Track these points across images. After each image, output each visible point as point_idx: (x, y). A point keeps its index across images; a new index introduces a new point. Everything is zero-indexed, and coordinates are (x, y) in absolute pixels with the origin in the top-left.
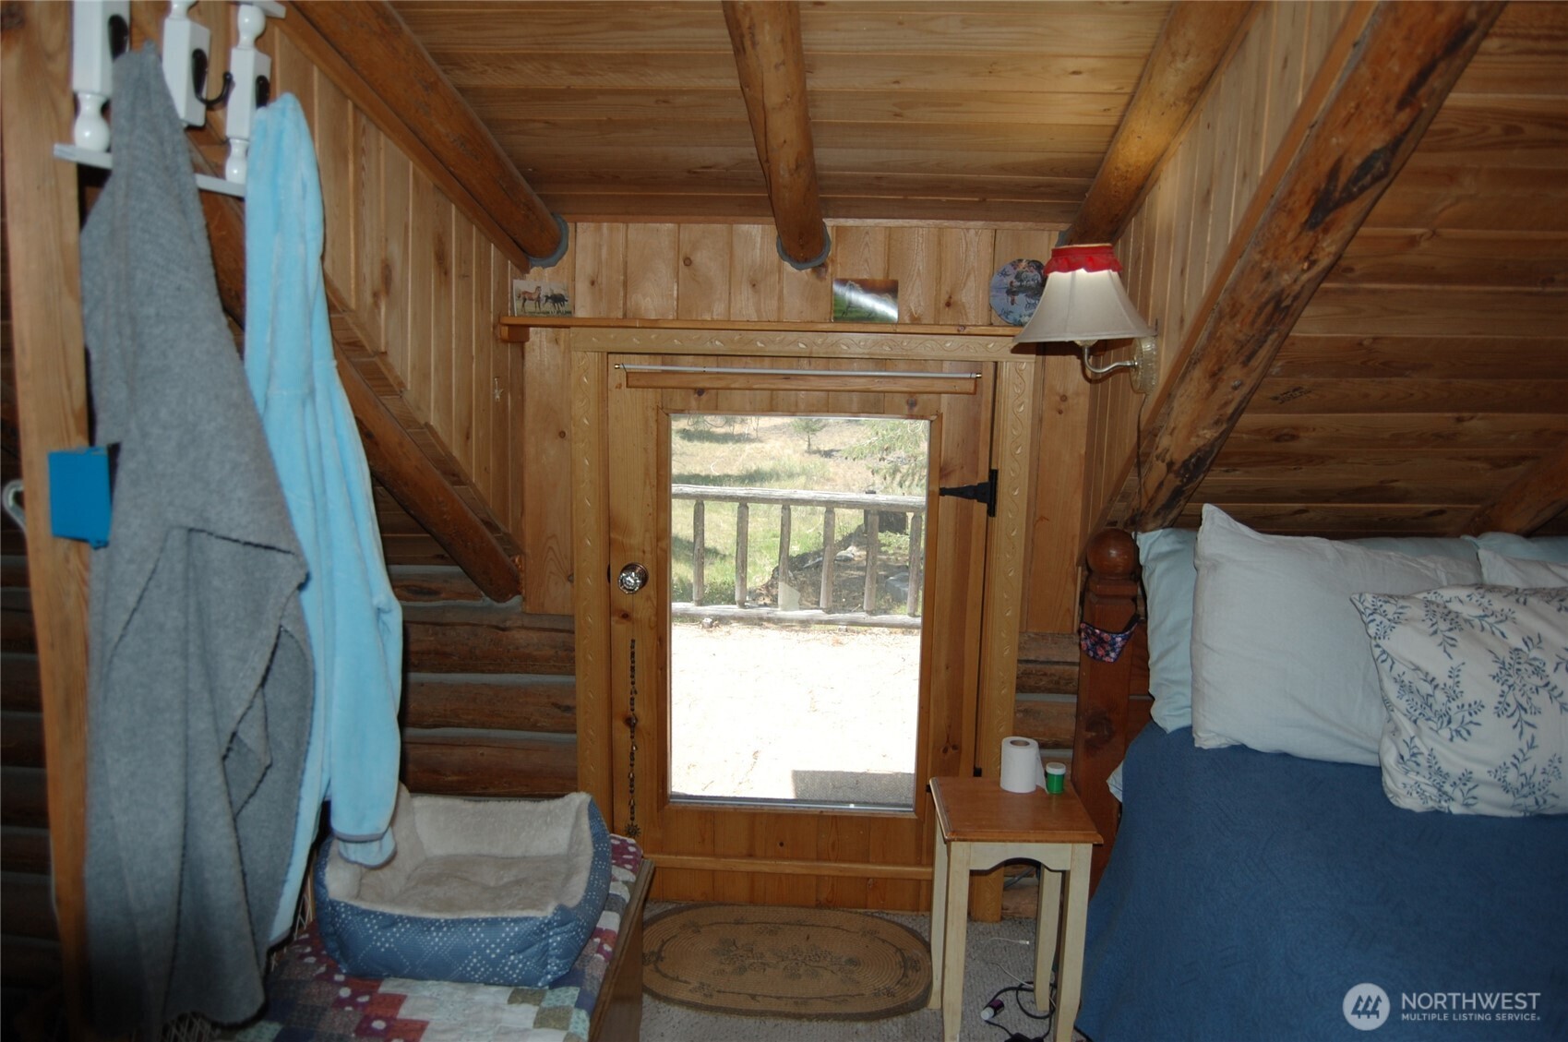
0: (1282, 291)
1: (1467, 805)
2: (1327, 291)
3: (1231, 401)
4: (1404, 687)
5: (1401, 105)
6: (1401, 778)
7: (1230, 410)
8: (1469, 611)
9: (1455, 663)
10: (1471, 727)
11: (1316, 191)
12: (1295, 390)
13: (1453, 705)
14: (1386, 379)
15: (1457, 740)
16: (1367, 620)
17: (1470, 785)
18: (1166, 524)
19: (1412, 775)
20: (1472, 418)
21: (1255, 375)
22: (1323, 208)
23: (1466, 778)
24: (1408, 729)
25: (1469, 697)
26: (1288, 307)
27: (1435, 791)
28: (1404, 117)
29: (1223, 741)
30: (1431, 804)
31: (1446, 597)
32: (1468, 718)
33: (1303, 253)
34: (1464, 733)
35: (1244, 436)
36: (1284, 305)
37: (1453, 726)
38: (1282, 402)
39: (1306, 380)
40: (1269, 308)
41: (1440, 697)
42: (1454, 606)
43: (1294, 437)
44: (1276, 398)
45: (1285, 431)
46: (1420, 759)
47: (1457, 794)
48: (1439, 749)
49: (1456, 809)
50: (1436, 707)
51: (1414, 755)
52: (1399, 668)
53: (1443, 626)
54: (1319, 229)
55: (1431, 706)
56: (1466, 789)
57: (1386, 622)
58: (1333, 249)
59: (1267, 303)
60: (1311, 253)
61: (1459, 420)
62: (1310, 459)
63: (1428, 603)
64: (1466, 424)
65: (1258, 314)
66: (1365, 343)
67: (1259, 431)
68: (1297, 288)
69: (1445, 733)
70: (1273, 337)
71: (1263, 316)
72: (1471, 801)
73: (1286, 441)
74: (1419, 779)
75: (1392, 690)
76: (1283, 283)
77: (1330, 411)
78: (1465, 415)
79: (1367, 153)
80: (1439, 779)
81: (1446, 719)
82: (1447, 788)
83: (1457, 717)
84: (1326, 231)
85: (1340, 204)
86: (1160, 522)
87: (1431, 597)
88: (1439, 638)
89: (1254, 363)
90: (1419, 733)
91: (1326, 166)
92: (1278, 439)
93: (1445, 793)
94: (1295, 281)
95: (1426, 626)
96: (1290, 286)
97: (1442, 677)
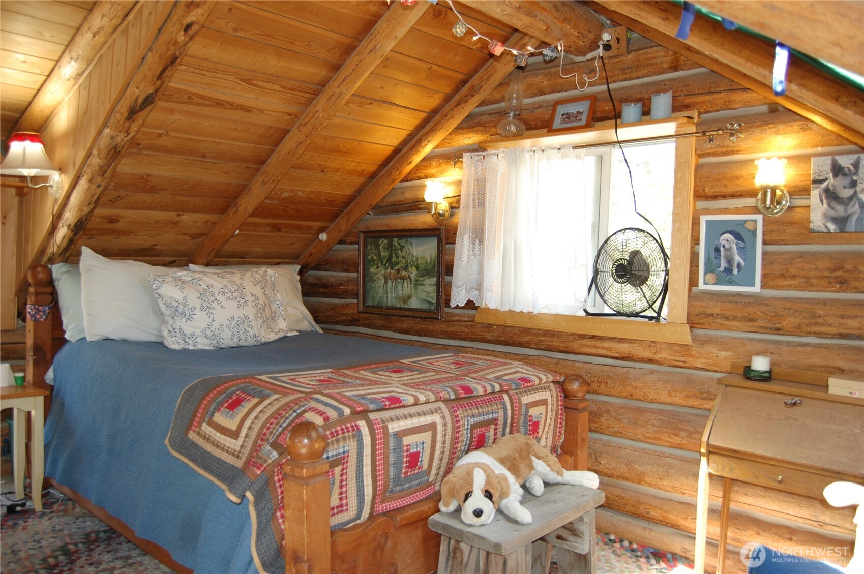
0: (118, 144)
1: (194, 345)
2: (131, 153)
3: (96, 193)
4: (168, 306)
5: (158, 78)
6: (170, 339)
7: (95, 198)
8: (188, 279)
9: (185, 294)
10: (193, 316)
11: (130, 106)
12: (119, 197)
13: (186, 309)
14: (152, 194)
15: (188, 321)
16: (151, 283)
17: (195, 337)
18: (64, 260)
19: (174, 337)
20: (183, 215)
21: (106, 181)
22: (132, 113)
23: (193, 335)
24: (171, 321)
25: (191, 306)
26: (119, 151)
27: (183, 342)
28: (159, 83)
29: (100, 337)
30: (182, 346)
31: (179, 275)
32: (191, 313)
33: (125, 129)
34: (190, 318)
35: (97, 219)
36: (118, 150)
37: (186, 317)
38: (113, 202)
39: (122, 193)
40: (112, 152)
41: (181, 306)
42: (183, 278)
43: (117, 221)
44: (111, 201)
45: (114, 218)
46: (176, 330)
47: (191, 342)
48: (183, 326)
49: (191, 347)
50: (180, 311)
51: (174, 329)
52: (165, 300)
53: (179, 283)
54: (131, 121)
55: (178, 311)
56: (193, 339)
57: (159, 284)
58: (136, 129)
59: (112, 149)
60: (128, 130)
61: (179, 215)
62: (124, 233)
63: (173, 277)
64: (182, 217)
65: (108, 154)
66: (145, 177)
67: (103, 217)
68: (123, 144)
69: (184, 320)
70: (113, 164)
71: (110, 155)
72: (196, 344)
73: (114, 223)
74: (177, 338)
75: (163, 308)
76: (118, 141)
77: (131, 208)
78: (181, 213)
79: (147, 94)
80: (184, 337)
81: (184, 315)
82: (187, 340)
83: (187, 313)
84: (133, 121)
85: (138, 112)
86: (61, 259)
87: (174, 275)
88: (178, 287)
89: (106, 175)
90: (175, 322)
91: (134, 98)
92: (111, 222)
93: (186, 342)
94: (123, 140)
95: (173, 284)
96: (120, 143)
97: (181, 299)
